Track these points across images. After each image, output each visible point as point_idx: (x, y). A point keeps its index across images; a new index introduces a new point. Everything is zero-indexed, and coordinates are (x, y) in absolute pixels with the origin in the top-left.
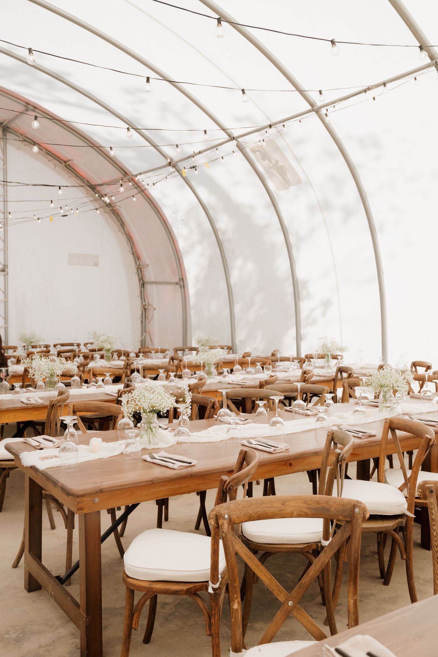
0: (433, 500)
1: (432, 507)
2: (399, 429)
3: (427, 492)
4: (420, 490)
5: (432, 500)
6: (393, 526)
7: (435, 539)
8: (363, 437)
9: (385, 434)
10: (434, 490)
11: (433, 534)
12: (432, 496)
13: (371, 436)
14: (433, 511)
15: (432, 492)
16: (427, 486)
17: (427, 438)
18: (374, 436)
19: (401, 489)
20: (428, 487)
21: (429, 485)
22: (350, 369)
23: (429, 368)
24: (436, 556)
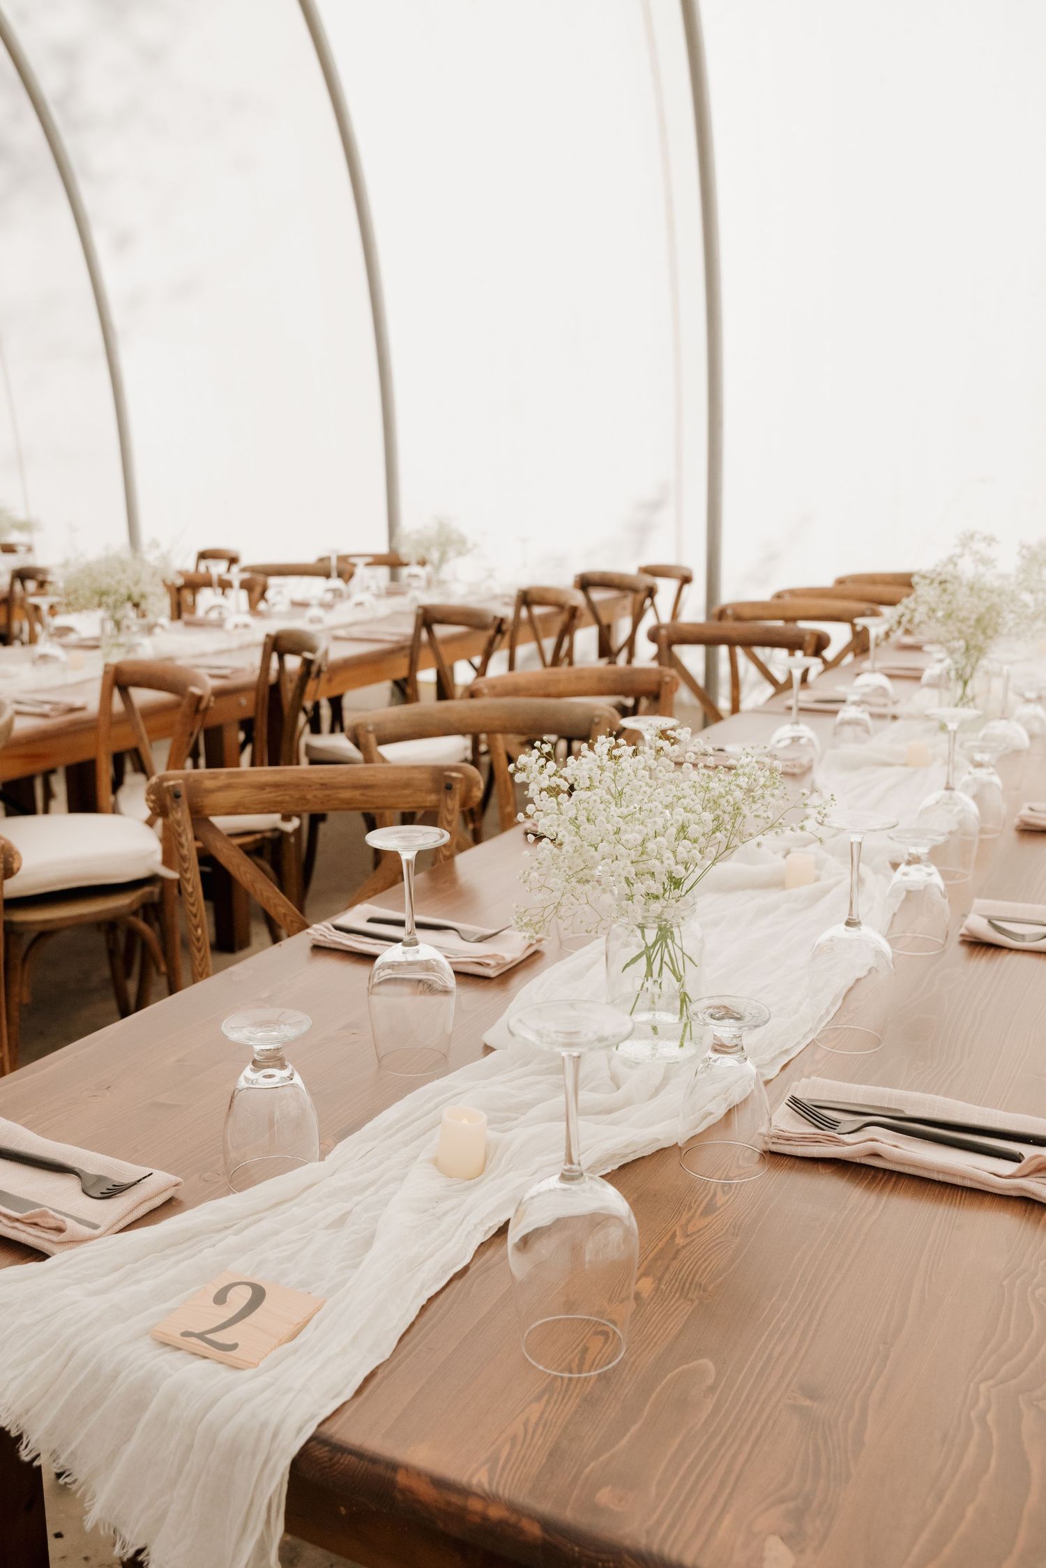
0: (182, 815)
1: (180, 830)
2: (138, 684)
3: (168, 800)
4: (153, 797)
5: (179, 816)
6: (131, 905)
7: (191, 900)
8: (53, 714)
9: (106, 699)
10: (183, 792)
11: (186, 890)
12: (178, 806)
13: (72, 710)
14: (183, 840)
15: (177, 796)
16: (166, 784)
17: (193, 695)
18: (82, 709)
19: (150, 823)
20: (168, 787)
21: (172, 783)
22: (43, 571)
23: (233, 561)
24: (195, 936)
